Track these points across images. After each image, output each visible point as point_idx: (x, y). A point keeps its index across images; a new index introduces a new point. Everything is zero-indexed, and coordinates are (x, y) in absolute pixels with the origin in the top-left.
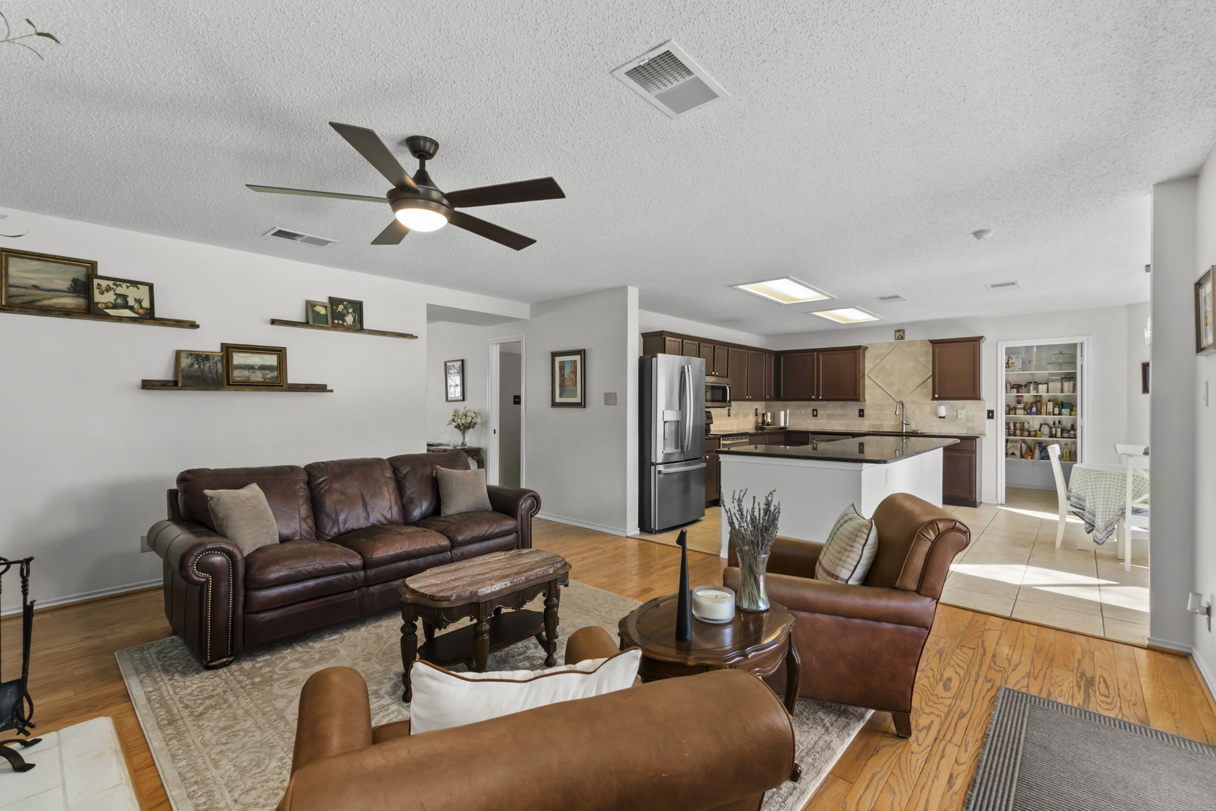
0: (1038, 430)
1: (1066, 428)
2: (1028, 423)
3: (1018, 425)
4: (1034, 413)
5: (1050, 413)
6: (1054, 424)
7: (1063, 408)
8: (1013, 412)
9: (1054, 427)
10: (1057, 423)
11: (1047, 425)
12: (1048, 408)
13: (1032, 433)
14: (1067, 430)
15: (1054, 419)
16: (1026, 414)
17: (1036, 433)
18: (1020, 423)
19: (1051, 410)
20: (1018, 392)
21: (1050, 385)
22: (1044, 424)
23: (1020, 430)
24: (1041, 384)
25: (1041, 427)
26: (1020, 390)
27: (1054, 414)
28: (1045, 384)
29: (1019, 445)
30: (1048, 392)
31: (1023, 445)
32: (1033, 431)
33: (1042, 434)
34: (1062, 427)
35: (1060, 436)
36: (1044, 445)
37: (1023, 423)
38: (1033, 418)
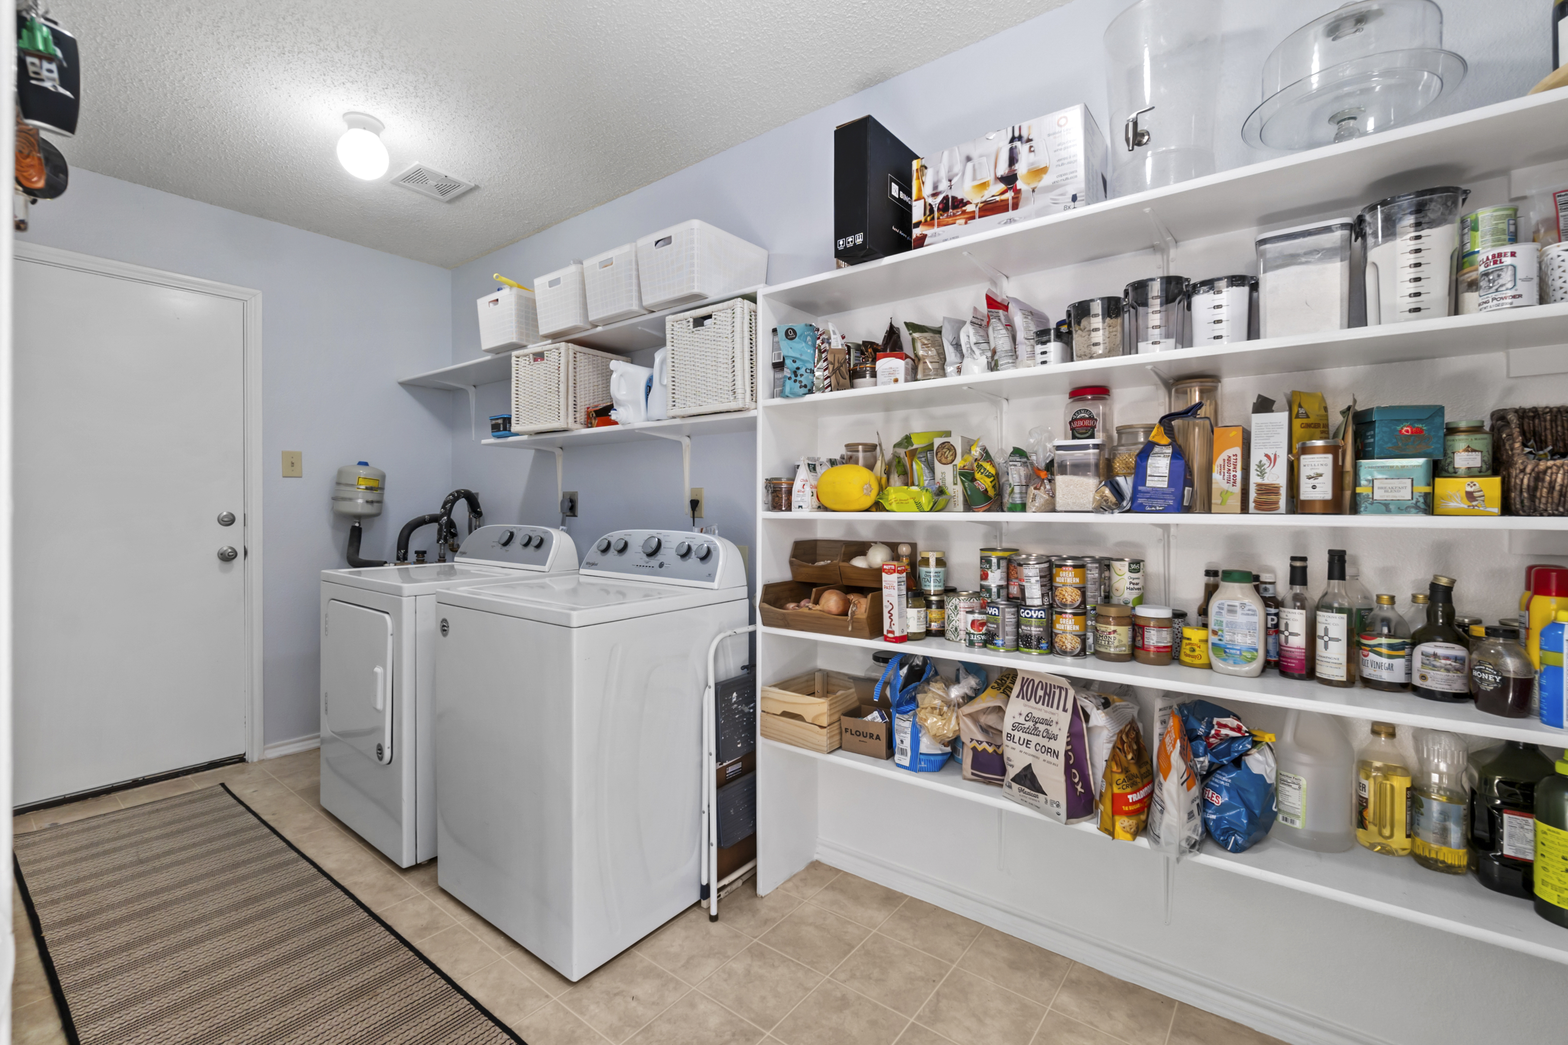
0: (1193, 613)
1: (1386, 611)
2: (1136, 565)
3: (1067, 578)
4: (1156, 493)
5: (1267, 490)
6: (1299, 575)
7: (1362, 452)
8: (1042, 496)
9: (1300, 602)
10: (1318, 566)
11: (1254, 579)
12: (1257, 456)
13: (1155, 638)
14: (1394, 628)
15: (1299, 534)
16: (1101, 508)
17: (1178, 639)
18: (1080, 566)
19: (1278, 476)
20: (1069, 356)
21: (1269, 281)
22: (1229, 576)
23: (1081, 611)
24: (1210, 284)
25: (1211, 591)
26: (1078, 339)
27: (1297, 505)
28: (1236, 280)
29: (1064, 720)
30: (1253, 331)
31: (1098, 718)
32: (1162, 624)
33: (1220, 649)
34: (1358, 602)
35: (1340, 674)
36: (1227, 727)
37: (1105, 565)
38: (1166, 527)
